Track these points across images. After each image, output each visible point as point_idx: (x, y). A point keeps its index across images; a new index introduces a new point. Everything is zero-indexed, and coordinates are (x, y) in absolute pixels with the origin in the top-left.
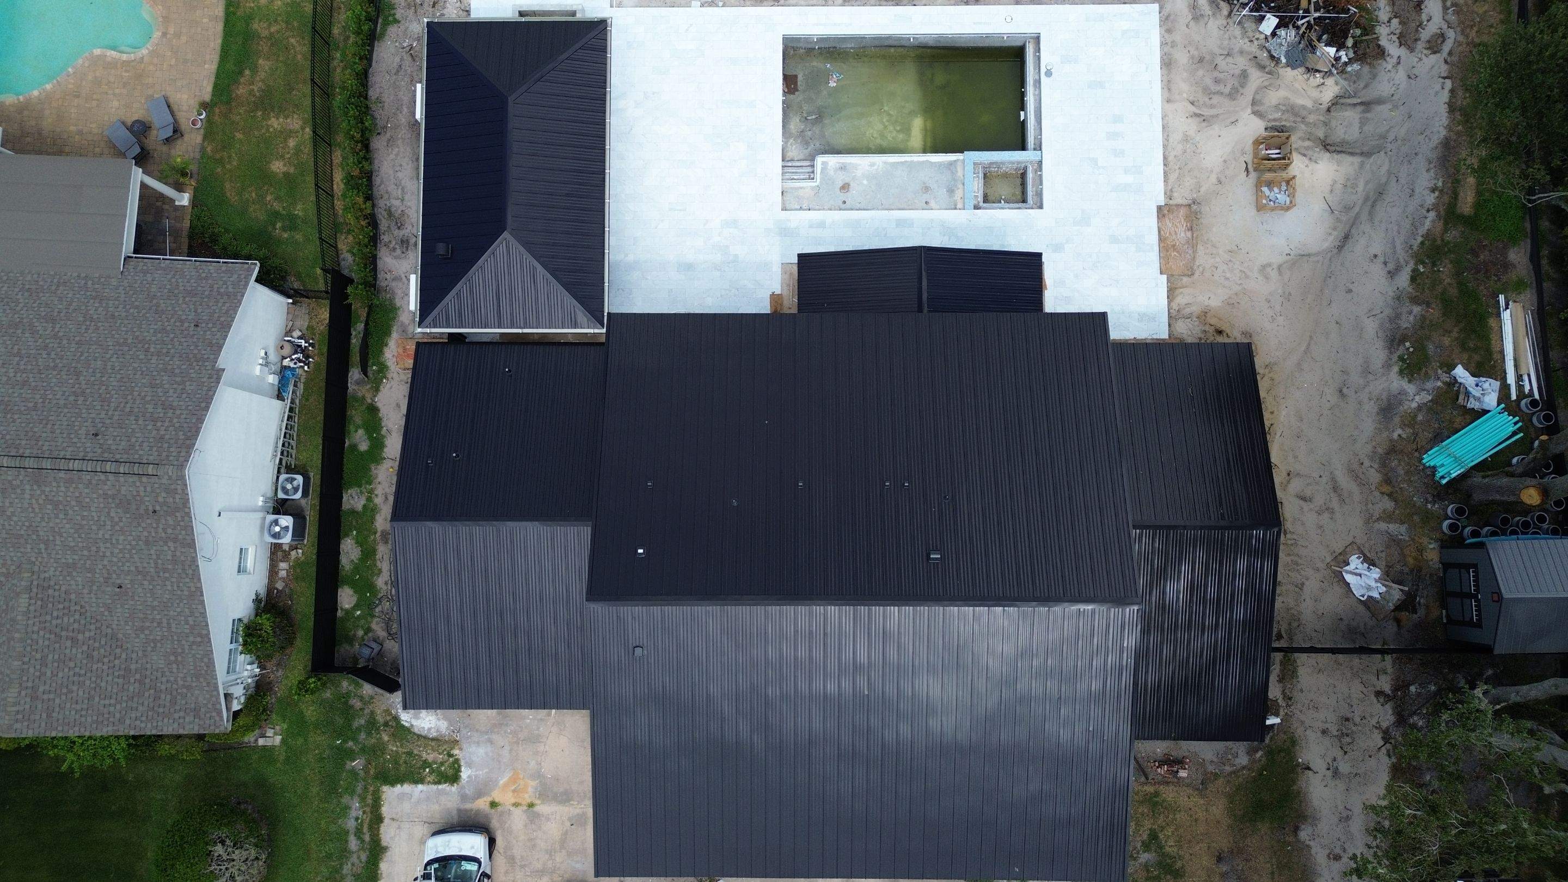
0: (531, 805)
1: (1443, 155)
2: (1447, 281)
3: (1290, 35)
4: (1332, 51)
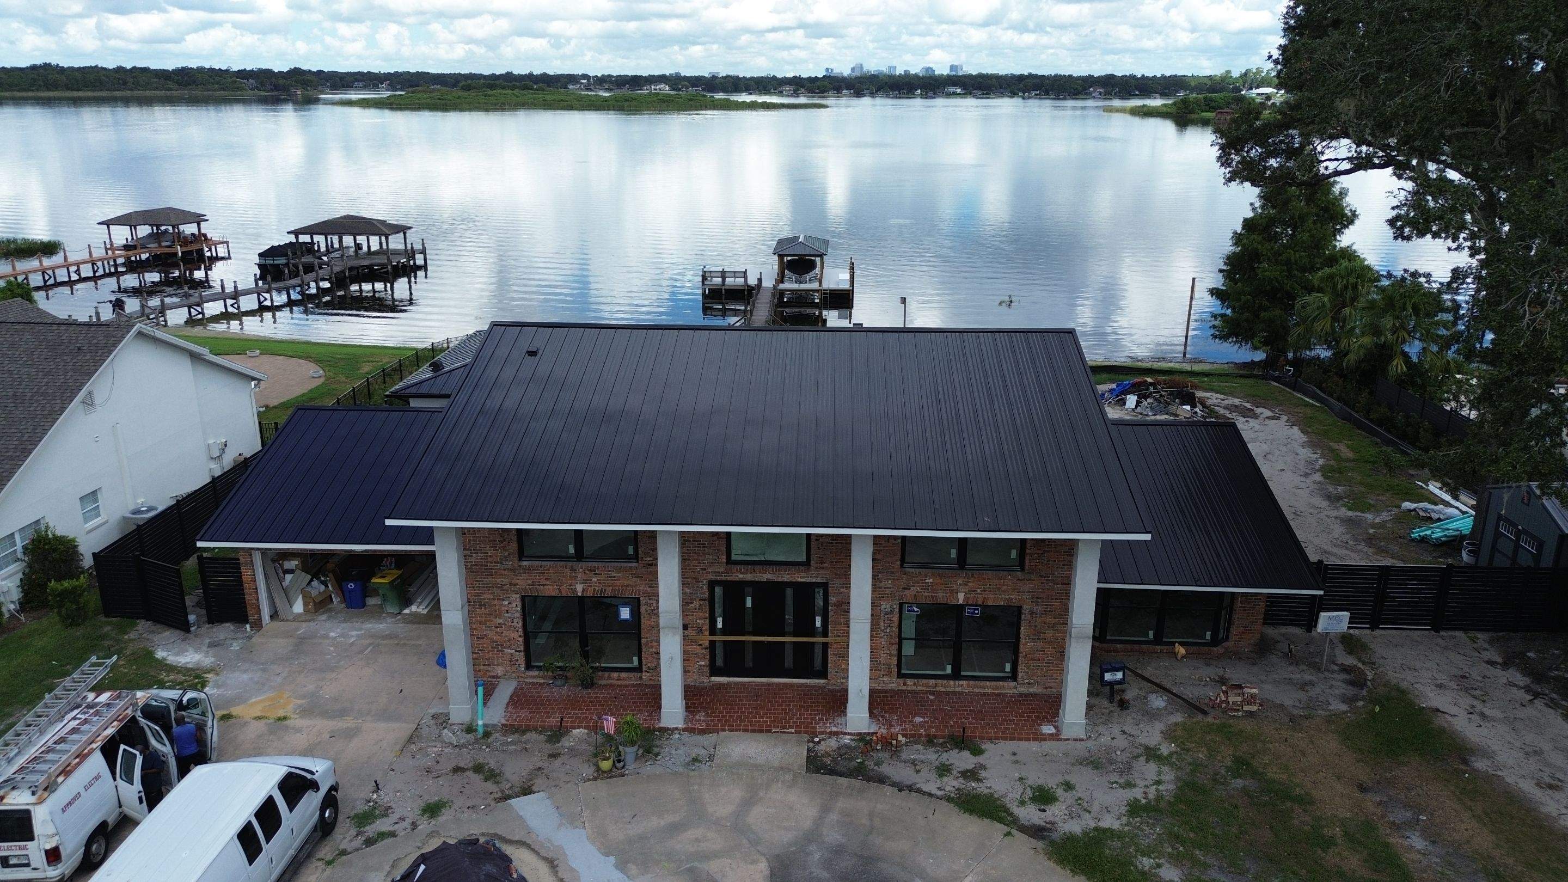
0: (282, 719)
1: (1311, 444)
2: (1359, 478)
3: (1149, 400)
4: (1188, 408)
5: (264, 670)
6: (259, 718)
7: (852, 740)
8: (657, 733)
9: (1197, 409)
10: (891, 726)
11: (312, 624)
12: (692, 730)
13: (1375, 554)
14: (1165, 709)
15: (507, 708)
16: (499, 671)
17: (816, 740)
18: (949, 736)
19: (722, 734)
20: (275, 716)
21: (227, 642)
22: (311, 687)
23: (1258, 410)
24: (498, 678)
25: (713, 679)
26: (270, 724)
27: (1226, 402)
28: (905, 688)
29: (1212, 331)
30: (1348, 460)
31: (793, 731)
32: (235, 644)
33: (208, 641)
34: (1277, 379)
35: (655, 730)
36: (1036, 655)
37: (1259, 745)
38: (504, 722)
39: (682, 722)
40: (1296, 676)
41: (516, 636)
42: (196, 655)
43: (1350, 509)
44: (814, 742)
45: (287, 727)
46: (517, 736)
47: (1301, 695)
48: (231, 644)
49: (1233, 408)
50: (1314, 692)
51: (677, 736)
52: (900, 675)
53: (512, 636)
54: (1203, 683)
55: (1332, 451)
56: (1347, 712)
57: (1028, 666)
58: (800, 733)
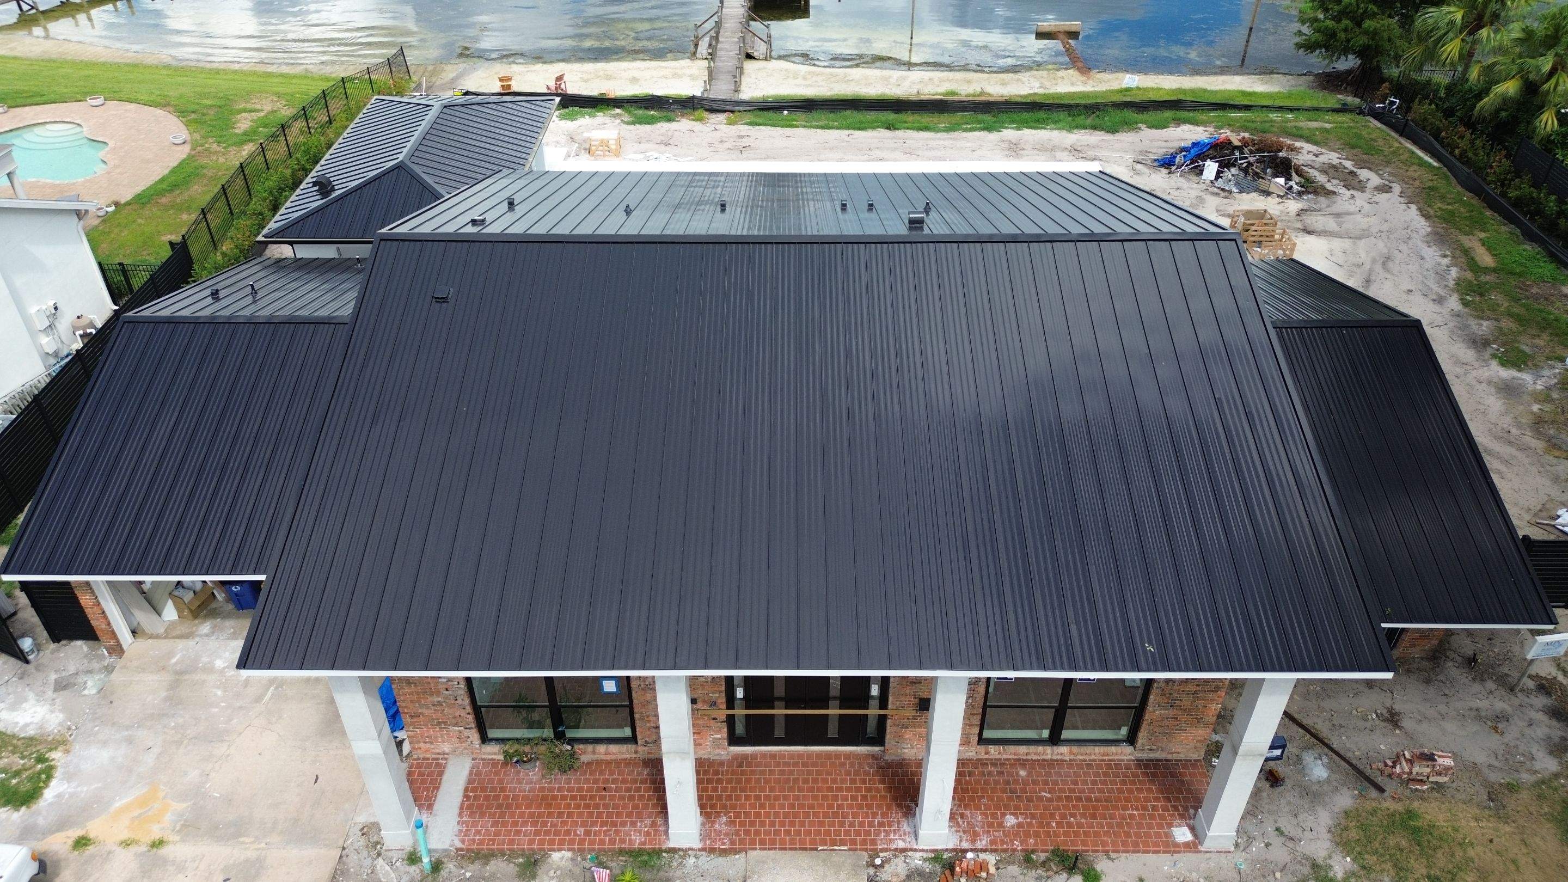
0: (158, 844)
1: (1438, 238)
2: (1506, 304)
3: (1234, 170)
4: (1281, 181)
5: (130, 741)
6: (126, 844)
7: (925, 860)
8: (664, 854)
9: (1292, 183)
10: (976, 834)
11: (191, 643)
12: (711, 851)
13: (1547, 452)
14: (1328, 781)
15: (460, 815)
16: (446, 748)
17: (878, 861)
18: (1053, 852)
19: (753, 854)
20: (148, 839)
21: (80, 679)
22: (193, 775)
23: (1364, 174)
24: (444, 754)
25: (732, 748)
26: (143, 854)
27: (1322, 159)
28: (987, 756)
29: (1298, 39)
30: (1486, 270)
31: (846, 848)
32: (90, 683)
33: (53, 677)
34: (1377, 115)
35: (661, 851)
36: (1166, 722)
37: (1459, 854)
38: (459, 845)
39: (698, 841)
40: (1483, 704)
41: (463, 714)
42: (38, 709)
43: (1503, 364)
44: (875, 867)
45: (165, 861)
46: (477, 866)
47: (1494, 741)
48: (85, 683)
49: (1331, 171)
50: (1512, 732)
51: (691, 861)
52: (981, 741)
53: (457, 714)
54: (1368, 725)
55: (1466, 252)
56: (1557, 776)
57: (1152, 734)
58: (855, 850)
